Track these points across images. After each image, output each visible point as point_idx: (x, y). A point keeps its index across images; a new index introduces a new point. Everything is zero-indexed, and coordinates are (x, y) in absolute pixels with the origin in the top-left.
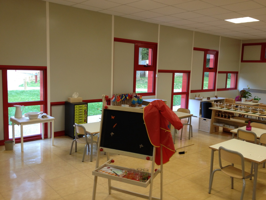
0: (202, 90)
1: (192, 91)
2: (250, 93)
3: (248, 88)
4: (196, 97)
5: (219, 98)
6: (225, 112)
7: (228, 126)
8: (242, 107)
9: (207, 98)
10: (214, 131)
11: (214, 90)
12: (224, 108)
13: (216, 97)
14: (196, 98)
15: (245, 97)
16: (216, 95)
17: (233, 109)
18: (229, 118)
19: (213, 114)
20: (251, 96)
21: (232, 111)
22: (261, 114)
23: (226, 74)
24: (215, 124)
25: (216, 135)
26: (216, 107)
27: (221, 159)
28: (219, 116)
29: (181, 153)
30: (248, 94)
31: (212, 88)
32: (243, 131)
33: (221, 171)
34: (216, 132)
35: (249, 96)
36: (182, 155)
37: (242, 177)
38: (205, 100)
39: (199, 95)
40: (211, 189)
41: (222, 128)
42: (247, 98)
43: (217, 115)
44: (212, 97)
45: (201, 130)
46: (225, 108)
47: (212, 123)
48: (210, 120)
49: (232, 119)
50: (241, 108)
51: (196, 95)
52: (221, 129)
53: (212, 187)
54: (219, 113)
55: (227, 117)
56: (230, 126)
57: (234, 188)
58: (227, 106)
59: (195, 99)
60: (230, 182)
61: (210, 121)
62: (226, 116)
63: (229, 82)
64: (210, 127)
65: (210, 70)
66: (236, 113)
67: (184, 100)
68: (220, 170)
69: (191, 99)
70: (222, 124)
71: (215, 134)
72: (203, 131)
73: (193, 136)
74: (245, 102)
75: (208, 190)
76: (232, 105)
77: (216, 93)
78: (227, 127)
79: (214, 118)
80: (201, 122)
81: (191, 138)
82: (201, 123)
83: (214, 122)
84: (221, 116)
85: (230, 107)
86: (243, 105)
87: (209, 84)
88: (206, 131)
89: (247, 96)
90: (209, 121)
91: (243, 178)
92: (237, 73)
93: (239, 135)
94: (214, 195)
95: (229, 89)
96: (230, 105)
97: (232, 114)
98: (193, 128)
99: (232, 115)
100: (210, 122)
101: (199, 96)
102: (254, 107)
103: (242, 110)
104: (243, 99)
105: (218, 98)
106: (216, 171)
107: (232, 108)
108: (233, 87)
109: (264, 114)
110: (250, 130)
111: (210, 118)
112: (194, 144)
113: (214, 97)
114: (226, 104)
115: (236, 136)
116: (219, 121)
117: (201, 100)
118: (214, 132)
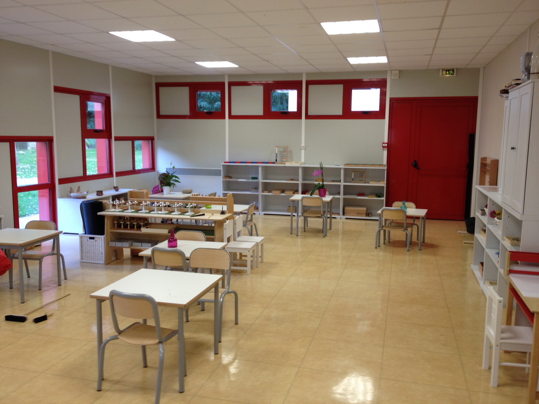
0: (85, 178)
1: (62, 181)
2: (176, 177)
3: (172, 167)
4: (73, 192)
5: (122, 191)
6: (132, 218)
7: (140, 244)
8: (161, 204)
9: (96, 193)
10: (114, 258)
11: (110, 174)
12: (128, 209)
13: (116, 189)
14: (72, 194)
15: (169, 184)
16: (115, 186)
17: (146, 209)
18: (139, 227)
19: (107, 224)
20: (178, 182)
21: (143, 214)
22: (193, 213)
23: (130, 142)
24: (113, 244)
25: (118, 266)
26: (113, 210)
27: (117, 314)
28: (121, 227)
29: (37, 320)
30: (174, 178)
31: (105, 171)
32: (162, 251)
33: (118, 338)
34: (117, 259)
35: (175, 183)
36: (41, 324)
37: (157, 341)
38: (92, 197)
39: (79, 187)
40: (102, 379)
41: (129, 250)
42: (172, 187)
43: (116, 225)
44: (107, 189)
45: (85, 262)
46: (129, 211)
47: (107, 243)
48: (102, 237)
49: (144, 230)
50: (159, 206)
51: (71, 188)
52: (127, 252)
53: (105, 375)
54: (119, 221)
55: (135, 227)
56: (143, 244)
57: (149, 364)
58: (133, 205)
59: (70, 197)
60: (140, 356)
61: (103, 240)
62: (134, 225)
63: (139, 157)
64: (103, 252)
65: (96, 134)
66: (151, 217)
67: (46, 201)
68: (115, 338)
69: (62, 197)
70: (128, 242)
71: (117, 264)
72: (90, 261)
73: (68, 276)
74: (170, 194)
75: (95, 385)
76: (142, 203)
77: (115, 180)
78: (137, 246)
79: (111, 232)
80: (84, 243)
81: (63, 282)
82: (84, 247)
83: (111, 241)
84: (124, 227)
85: (140, 208)
86: (162, 201)
87: (98, 162)
88: (97, 262)
89: (172, 182)
90: (100, 240)
91: (160, 342)
92: (152, 139)
93: (155, 260)
94: (108, 390)
95: (139, 172)
96: (140, 203)
97: (145, 219)
98: (65, 260)
99: (145, 222)
100: (103, 242)
101: (79, 190)
102: (182, 203)
103: (161, 210)
104: (166, 189)
105: (119, 190)
106: (108, 341)
107: (143, 209)
108: (147, 166)
109: (199, 212)
110: (176, 246)
111: (102, 233)
112: (69, 295)
113: (111, 189)
114: (132, 202)
115: (149, 262)
116: (121, 238)
117: (85, 197)
118: (113, 261)
